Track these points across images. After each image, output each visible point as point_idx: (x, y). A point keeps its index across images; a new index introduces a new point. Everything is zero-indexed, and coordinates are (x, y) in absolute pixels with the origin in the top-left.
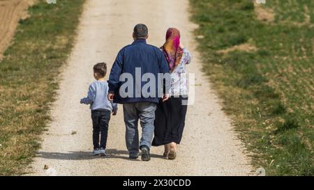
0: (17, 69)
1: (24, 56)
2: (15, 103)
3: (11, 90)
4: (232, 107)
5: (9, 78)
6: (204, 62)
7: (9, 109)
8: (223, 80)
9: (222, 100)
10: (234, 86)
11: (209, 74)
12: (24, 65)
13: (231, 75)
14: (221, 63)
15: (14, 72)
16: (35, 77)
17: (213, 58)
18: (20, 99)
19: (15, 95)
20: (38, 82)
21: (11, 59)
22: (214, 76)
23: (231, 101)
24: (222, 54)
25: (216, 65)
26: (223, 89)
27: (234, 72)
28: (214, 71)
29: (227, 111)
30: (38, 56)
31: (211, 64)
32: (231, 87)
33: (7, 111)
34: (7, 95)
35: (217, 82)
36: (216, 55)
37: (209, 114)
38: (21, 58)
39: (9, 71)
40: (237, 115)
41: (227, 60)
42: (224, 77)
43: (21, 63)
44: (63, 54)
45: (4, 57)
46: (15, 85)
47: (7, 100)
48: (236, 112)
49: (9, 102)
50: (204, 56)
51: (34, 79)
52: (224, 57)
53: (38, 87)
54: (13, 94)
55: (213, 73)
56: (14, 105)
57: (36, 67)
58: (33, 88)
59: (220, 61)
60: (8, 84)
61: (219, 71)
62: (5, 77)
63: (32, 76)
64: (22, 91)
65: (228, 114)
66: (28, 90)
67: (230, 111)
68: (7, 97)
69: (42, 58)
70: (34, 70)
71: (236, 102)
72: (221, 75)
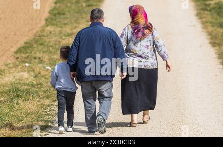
0: (64, 14)
1: (69, 5)
2: (62, 38)
3: (59, 29)
4: (216, 42)
5: (58, 20)
6: (198, 10)
7: (57, 43)
8: (211, 23)
9: (209, 37)
10: (218, 27)
11: (200, 18)
12: (69, 11)
13: (216, 19)
14: (210, 11)
15: (62, 16)
16: (77, 20)
17: (204, 7)
18: (65, 35)
19: (62, 33)
20: (79, 23)
21: (60, 7)
22: (204, 19)
23: (216, 38)
24: (210, 5)
25: (206, 12)
26: (210, 29)
27: (218, 17)
28: (204, 16)
29: (213, 44)
30: (80, 5)
31: (202, 12)
32: (216, 27)
33: (55, 44)
34: (56, 32)
35: (206, 24)
36: (206, 5)
37: (200, 47)
38: (67, 6)
39: (58, 16)
40: (219, 48)
41: (214, 8)
42: (211, 20)
43: (67, 10)
44: (98, 4)
45: (55, 5)
46: (62, 25)
47: (56, 36)
48: (219, 45)
49: (57, 37)
50: (198, 6)
51: (76, 21)
52: (211, 7)
53: (78, 27)
54: (61, 32)
55: (204, 17)
56: (60, 40)
57: (78, 13)
58: (76, 28)
59: (208, 9)
60: (57, 25)
61: (208, 16)
62: (55, 20)
63: (75, 19)
64: (67, 29)
65: (214, 46)
66: (72, 29)
67: (215, 45)
68: (56, 34)
69: (82, 6)
70: (76, 14)
71: (219, 38)
72: (209, 18)
